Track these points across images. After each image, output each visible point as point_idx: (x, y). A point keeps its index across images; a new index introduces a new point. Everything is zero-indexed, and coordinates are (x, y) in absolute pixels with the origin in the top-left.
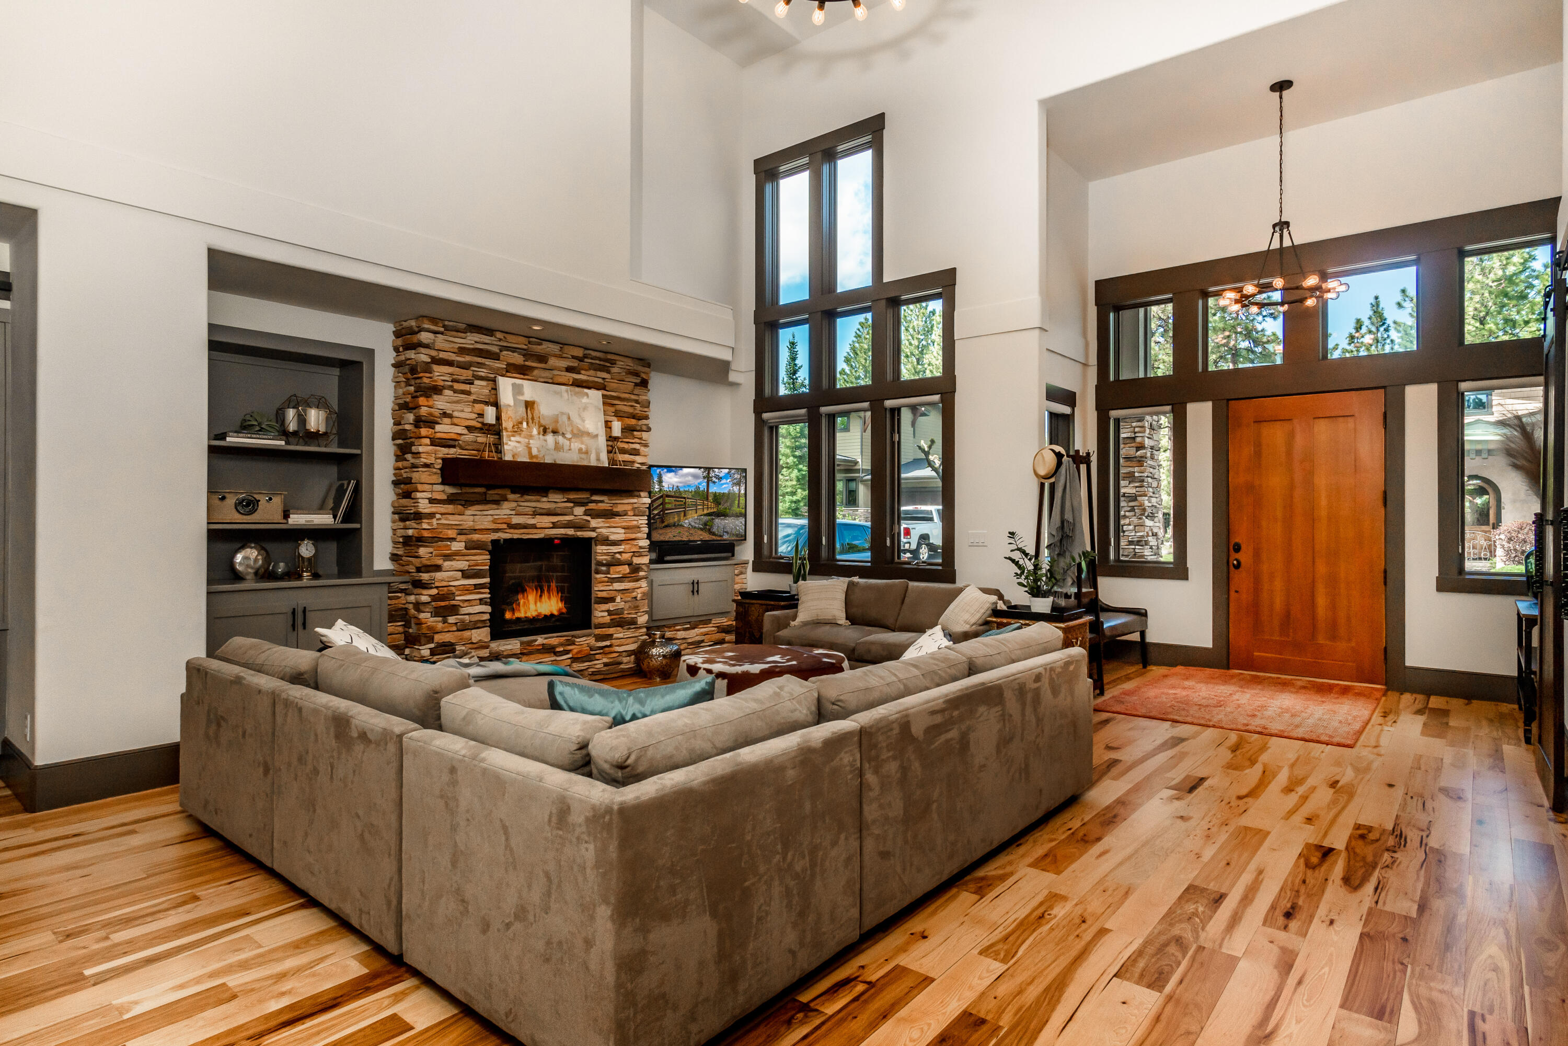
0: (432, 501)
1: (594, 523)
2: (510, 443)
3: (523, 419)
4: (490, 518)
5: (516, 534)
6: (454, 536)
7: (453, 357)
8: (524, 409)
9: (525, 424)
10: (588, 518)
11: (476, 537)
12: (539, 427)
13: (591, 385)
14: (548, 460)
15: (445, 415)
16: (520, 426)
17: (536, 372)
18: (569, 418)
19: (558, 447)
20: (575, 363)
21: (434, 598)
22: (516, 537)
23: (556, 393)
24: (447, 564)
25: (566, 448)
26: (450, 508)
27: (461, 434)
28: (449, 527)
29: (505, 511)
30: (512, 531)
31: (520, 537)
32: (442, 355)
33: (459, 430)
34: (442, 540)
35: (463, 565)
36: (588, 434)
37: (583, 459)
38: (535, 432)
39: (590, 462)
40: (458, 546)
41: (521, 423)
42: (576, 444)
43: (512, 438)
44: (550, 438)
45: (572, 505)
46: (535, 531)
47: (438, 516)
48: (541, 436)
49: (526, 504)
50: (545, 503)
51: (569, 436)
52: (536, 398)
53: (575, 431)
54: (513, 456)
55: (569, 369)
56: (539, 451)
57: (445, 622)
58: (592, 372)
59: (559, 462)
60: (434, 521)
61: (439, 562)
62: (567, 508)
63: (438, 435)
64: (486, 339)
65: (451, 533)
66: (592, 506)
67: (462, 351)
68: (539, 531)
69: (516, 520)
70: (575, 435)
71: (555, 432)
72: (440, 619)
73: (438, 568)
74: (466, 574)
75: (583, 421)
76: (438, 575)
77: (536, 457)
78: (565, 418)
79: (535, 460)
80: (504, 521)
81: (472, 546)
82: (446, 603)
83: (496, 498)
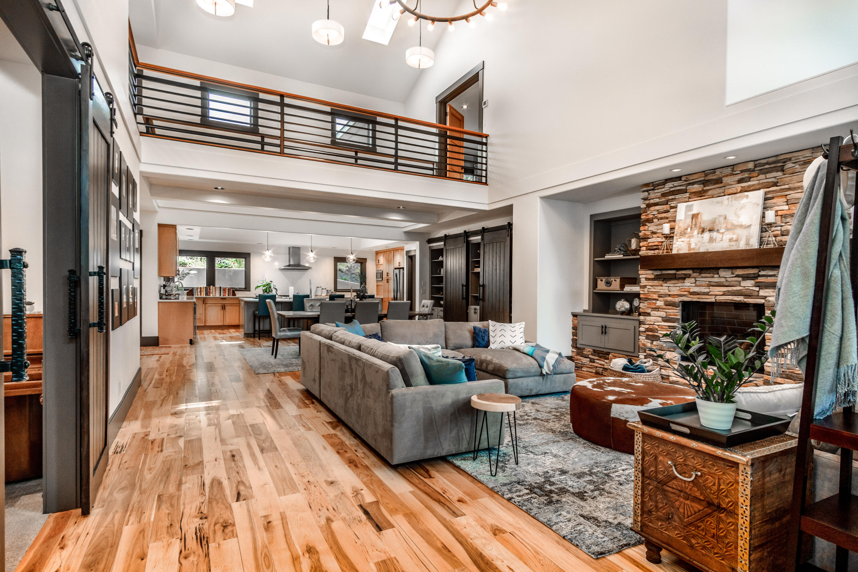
0: (647, 279)
1: (762, 293)
2: (677, 243)
3: (688, 226)
4: (678, 288)
5: (695, 298)
6: (657, 298)
7: (657, 200)
8: (691, 220)
9: (689, 229)
10: (757, 289)
11: (669, 299)
12: (699, 229)
13: (758, 187)
14: (702, 250)
15: (653, 233)
16: (686, 231)
17: (710, 193)
18: (725, 218)
19: (711, 240)
20: (746, 175)
21: (647, 330)
22: (694, 300)
23: (718, 203)
24: (653, 313)
25: (718, 240)
26: (656, 283)
27: (662, 242)
28: (654, 293)
29: (688, 283)
30: (692, 296)
31: (698, 300)
32: (652, 201)
33: (660, 240)
34: (650, 299)
35: (663, 314)
36: (741, 226)
37: (733, 246)
38: (696, 232)
39: (738, 247)
40: (660, 303)
41: (687, 229)
42: (728, 236)
43: (679, 240)
44: (707, 235)
45: (740, 279)
46: (707, 297)
47: (648, 287)
48: (700, 235)
49: (703, 279)
50: (716, 279)
51: (722, 231)
52: (701, 211)
53: (729, 227)
54: (678, 251)
55: (740, 181)
56: (696, 245)
57: (652, 343)
58: (762, 177)
59: (710, 250)
60: (646, 290)
61: (649, 311)
62: (736, 281)
63: (650, 244)
64: (676, 183)
65: (655, 296)
66: (760, 279)
67: (664, 195)
68: (710, 297)
69: (696, 289)
70: (727, 229)
71: (710, 231)
72: (650, 341)
73: (649, 314)
74: (665, 320)
75: (738, 216)
76: (648, 318)
77: (694, 249)
78: (722, 219)
79: (692, 251)
80: (686, 290)
81: (668, 304)
82: (653, 334)
83: (683, 276)
